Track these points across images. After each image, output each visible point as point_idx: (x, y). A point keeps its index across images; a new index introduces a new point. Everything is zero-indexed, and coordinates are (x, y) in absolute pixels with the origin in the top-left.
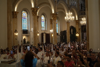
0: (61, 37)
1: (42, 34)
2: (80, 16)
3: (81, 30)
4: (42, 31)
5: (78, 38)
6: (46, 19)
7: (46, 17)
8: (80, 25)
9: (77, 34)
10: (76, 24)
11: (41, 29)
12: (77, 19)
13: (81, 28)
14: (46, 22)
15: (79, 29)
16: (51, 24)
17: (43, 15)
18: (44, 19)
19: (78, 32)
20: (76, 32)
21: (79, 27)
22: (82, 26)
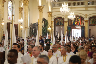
0: (30, 30)
1: (8, 24)
2: (53, 8)
3: (54, 23)
4: (7, 20)
5: (51, 32)
6: (14, 6)
7: (14, 4)
8: (53, 18)
9: (50, 27)
10: (49, 16)
11: (7, 18)
12: (50, 11)
13: (54, 21)
14: (14, 10)
15: (52, 22)
16: (19, 13)
18: (11, 6)
19: (51, 26)
20: (49, 25)
21: (52, 19)
22: (55, 19)
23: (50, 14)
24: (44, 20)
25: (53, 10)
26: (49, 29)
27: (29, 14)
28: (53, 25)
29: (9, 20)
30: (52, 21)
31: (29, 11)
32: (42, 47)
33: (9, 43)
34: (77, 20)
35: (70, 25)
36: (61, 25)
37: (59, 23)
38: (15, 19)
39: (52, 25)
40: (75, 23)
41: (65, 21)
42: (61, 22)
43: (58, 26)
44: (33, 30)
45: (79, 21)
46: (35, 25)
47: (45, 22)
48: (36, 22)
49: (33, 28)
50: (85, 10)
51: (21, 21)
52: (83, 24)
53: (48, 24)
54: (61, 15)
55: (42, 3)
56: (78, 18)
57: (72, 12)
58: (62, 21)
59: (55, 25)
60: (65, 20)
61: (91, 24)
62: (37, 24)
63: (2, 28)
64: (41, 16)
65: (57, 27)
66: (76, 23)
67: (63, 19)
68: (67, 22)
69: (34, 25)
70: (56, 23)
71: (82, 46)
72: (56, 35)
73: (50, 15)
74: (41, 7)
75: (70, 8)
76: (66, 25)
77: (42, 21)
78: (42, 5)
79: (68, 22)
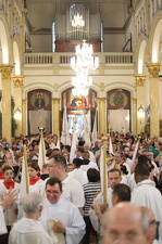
3: (26, 102)
5: (21, 124)
8: (25, 90)
9: (18, 112)
10: (16, 86)
15: (23, 101)
19: (20, 109)
20: (15, 109)
21: (24, 94)
22: (30, 94)
23: (18, 81)
25: (26, 72)
30: (24, 98)
37: (40, 101)
39: (22, 107)
40: (77, 103)
41: (55, 99)
42: (43, 101)
50: (98, 73)
54: (44, 83)
58: (46, 97)
59: (30, 108)
61: (113, 104)
66: (79, 103)
67: (49, 93)
68: (58, 100)
70: (33, 102)
73: (18, 84)
76: (57, 108)
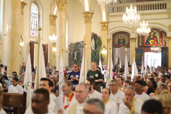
0: (70, 55)
1: (32, 45)
2: (110, 14)
3: (111, 41)
5: (106, 58)
6: (41, 13)
7: (41, 9)
8: (110, 32)
9: (104, 49)
10: (103, 30)
11: (30, 33)
12: (104, 20)
13: (111, 38)
14: (41, 19)
15: (108, 40)
16: (50, 25)
17: (34, 2)
18: (37, 12)
19: (106, 47)
20: (102, 46)
21: (109, 35)
22: (114, 35)
23: (105, 25)
24: (95, 37)
26: (104, 52)
27: (67, 27)
28: (111, 45)
29: (33, 38)
30: (109, 38)
31: (67, 21)
32: (91, 84)
33: (33, 79)
34: (154, 35)
35: (141, 45)
36: (124, 45)
37: (121, 41)
38: (42, 36)
39: (107, 45)
40: (150, 42)
41: (132, 39)
42: (124, 41)
43: (119, 46)
44: (74, 54)
45: (157, 38)
46: (79, 45)
47: (95, 40)
48: (79, 41)
49: (75, 51)
50: (167, 17)
51: (54, 38)
52: (164, 44)
53: (101, 43)
54: (124, 27)
55: (90, 7)
56: (155, 33)
57: (144, 22)
58: (126, 38)
59: (114, 46)
60: (132, 36)
62: (81, 44)
63: (20, 52)
64: (88, 29)
65: (117, 49)
66: (152, 42)
67: (128, 34)
68: (135, 39)
69: (77, 46)
70: (116, 42)
71: (162, 83)
72: (116, 63)
73: (104, 28)
74: (88, 13)
75: (141, 15)
76: (134, 45)
77: (90, 38)
78: (90, 9)
79: (137, 41)
